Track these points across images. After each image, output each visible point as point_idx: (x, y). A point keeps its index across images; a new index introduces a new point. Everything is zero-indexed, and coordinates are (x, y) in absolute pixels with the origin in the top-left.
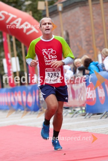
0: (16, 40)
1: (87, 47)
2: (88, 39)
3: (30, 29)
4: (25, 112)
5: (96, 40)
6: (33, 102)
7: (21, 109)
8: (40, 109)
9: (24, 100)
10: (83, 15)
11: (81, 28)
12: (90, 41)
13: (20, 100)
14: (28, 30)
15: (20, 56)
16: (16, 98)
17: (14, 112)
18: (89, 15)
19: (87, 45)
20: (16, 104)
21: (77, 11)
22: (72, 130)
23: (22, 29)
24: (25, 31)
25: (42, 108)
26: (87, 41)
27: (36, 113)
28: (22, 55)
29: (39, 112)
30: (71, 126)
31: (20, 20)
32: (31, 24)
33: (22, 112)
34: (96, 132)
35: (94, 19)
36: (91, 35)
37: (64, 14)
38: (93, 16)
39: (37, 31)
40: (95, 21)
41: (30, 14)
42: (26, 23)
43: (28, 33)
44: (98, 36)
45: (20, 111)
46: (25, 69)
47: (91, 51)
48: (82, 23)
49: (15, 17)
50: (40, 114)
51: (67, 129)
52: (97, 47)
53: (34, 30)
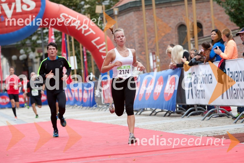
0: (75, 40)
1: (139, 49)
2: (141, 42)
3: (88, 31)
4: (81, 107)
5: (148, 43)
6: (88, 98)
7: (77, 104)
8: (95, 105)
9: (81, 96)
10: (137, 19)
11: (135, 31)
12: (142, 43)
13: (77, 96)
14: (86, 32)
15: (77, 55)
16: (73, 94)
17: (71, 107)
18: (142, 19)
19: (140, 47)
20: (73, 100)
21: (132, 15)
22: (123, 125)
23: (81, 30)
24: (83, 32)
25: (97, 104)
26: (140, 43)
27: (91, 108)
28: (80, 55)
29: (94, 107)
30: (123, 121)
33: (79, 107)
34: (146, 128)
35: (147, 23)
36: (143, 38)
37: (119, 18)
38: (146, 20)
39: (94, 33)
40: (147, 25)
41: (88, 17)
43: (86, 35)
44: (150, 39)
45: (77, 106)
46: (82, 68)
47: (143, 53)
48: (136, 27)
50: (95, 109)
51: (119, 125)
52: (148, 49)
53: (92, 31)
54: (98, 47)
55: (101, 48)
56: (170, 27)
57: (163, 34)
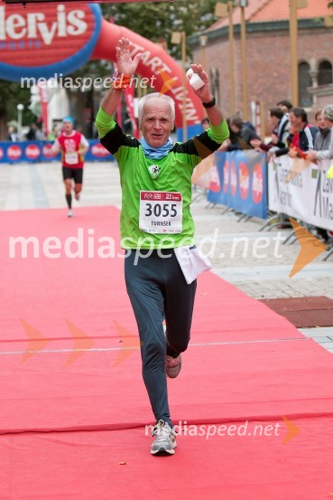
3: (161, 67)
14: (157, 68)
23: (151, 66)
24: (153, 69)
31: (148, 54)
32: (164, 61)
39: (169, 71)
41: (164, 48)
42: (156, 59)
49: (142, 49)
53: (166, 68)
54: (174, 91)
55: (178, 93)
56: (286, 65)
57: (275, 75)
